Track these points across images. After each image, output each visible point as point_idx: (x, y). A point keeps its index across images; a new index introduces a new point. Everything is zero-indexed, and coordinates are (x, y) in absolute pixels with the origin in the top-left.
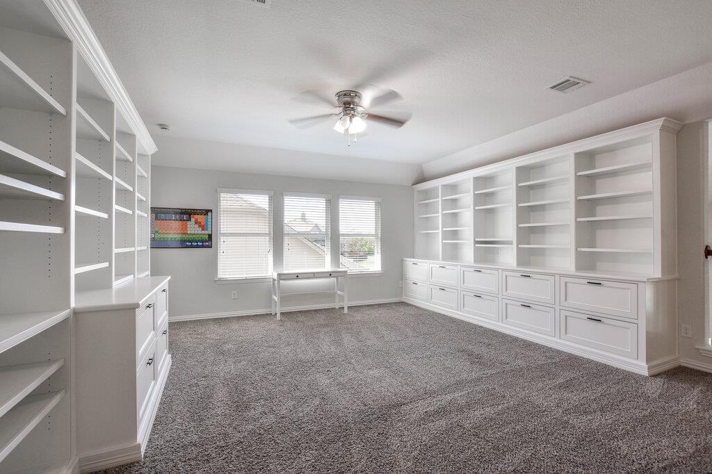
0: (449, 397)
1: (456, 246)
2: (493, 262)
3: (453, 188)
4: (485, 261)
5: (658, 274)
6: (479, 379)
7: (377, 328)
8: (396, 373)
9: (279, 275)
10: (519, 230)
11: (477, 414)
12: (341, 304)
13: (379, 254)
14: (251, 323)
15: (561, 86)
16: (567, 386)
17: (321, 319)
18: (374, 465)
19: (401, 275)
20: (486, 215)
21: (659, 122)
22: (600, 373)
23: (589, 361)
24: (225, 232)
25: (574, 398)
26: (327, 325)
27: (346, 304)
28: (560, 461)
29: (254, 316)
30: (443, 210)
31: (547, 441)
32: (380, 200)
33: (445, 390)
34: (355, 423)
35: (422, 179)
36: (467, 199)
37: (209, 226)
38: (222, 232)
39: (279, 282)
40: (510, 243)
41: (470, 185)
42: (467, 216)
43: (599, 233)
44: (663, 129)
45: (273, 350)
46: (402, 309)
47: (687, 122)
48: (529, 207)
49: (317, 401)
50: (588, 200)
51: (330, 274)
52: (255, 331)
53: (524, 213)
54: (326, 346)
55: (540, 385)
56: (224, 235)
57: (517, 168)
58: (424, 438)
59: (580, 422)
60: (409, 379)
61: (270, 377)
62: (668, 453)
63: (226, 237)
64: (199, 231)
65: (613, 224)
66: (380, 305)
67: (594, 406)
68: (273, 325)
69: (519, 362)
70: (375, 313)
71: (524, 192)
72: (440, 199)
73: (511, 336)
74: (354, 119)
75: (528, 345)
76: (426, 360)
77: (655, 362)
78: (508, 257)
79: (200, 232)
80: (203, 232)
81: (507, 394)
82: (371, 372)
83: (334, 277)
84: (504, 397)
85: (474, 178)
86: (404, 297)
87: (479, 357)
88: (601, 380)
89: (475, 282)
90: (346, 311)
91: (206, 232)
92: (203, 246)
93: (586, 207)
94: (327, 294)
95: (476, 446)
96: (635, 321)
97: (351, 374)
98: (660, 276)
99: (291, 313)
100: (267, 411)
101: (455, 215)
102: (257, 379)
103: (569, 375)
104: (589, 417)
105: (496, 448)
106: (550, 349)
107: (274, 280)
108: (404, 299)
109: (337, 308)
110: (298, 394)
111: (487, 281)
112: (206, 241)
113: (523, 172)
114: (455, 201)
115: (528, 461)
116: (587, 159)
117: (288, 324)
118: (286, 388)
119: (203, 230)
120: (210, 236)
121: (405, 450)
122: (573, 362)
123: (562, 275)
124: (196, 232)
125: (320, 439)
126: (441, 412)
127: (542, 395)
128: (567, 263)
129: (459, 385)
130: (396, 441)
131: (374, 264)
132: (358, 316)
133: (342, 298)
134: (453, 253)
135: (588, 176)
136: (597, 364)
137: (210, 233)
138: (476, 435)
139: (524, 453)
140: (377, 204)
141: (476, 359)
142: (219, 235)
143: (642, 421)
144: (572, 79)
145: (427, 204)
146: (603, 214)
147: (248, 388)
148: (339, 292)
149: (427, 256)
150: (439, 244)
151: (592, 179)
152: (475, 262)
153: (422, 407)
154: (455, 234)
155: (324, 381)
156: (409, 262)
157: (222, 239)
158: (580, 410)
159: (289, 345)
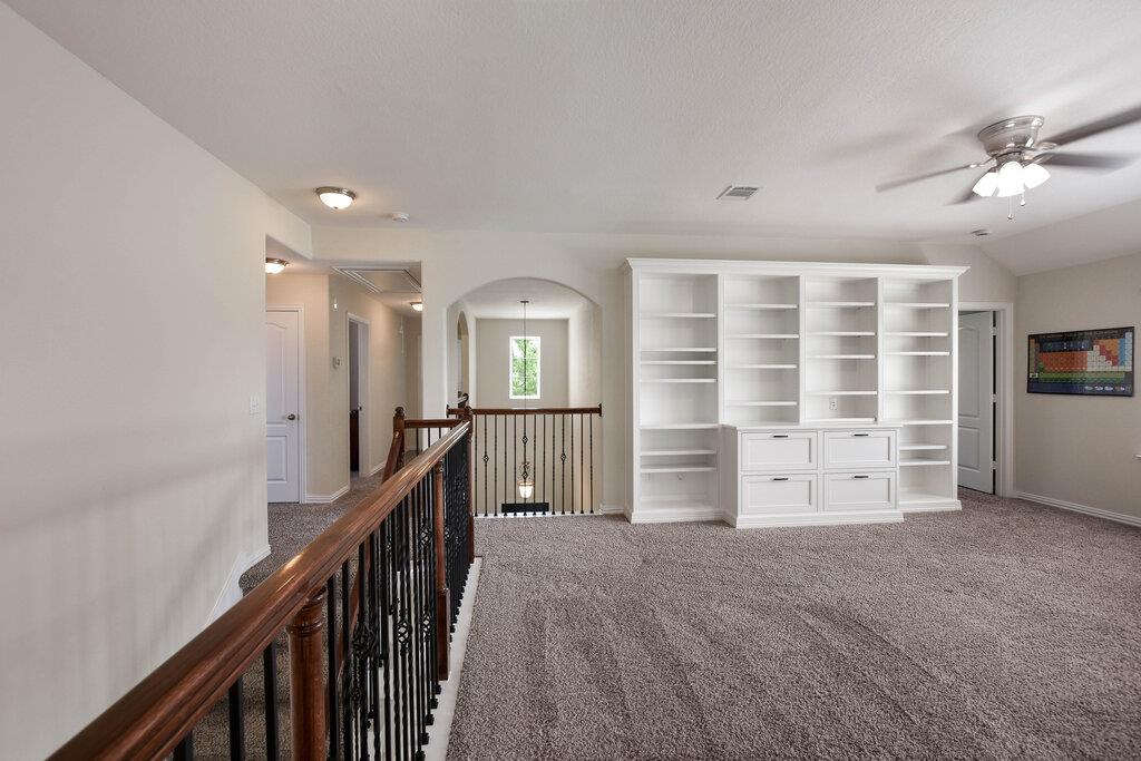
37: (1128, 358)
64: (1109, 366)
79: (1109, 369)
80: (1115, 368)
91: (1121, 368)
92: (1114, 394)
112: (1120, 385)
119: (1114, 364)
120: (1130, 376)
124: (1102, 369)
137: (1129, 369)
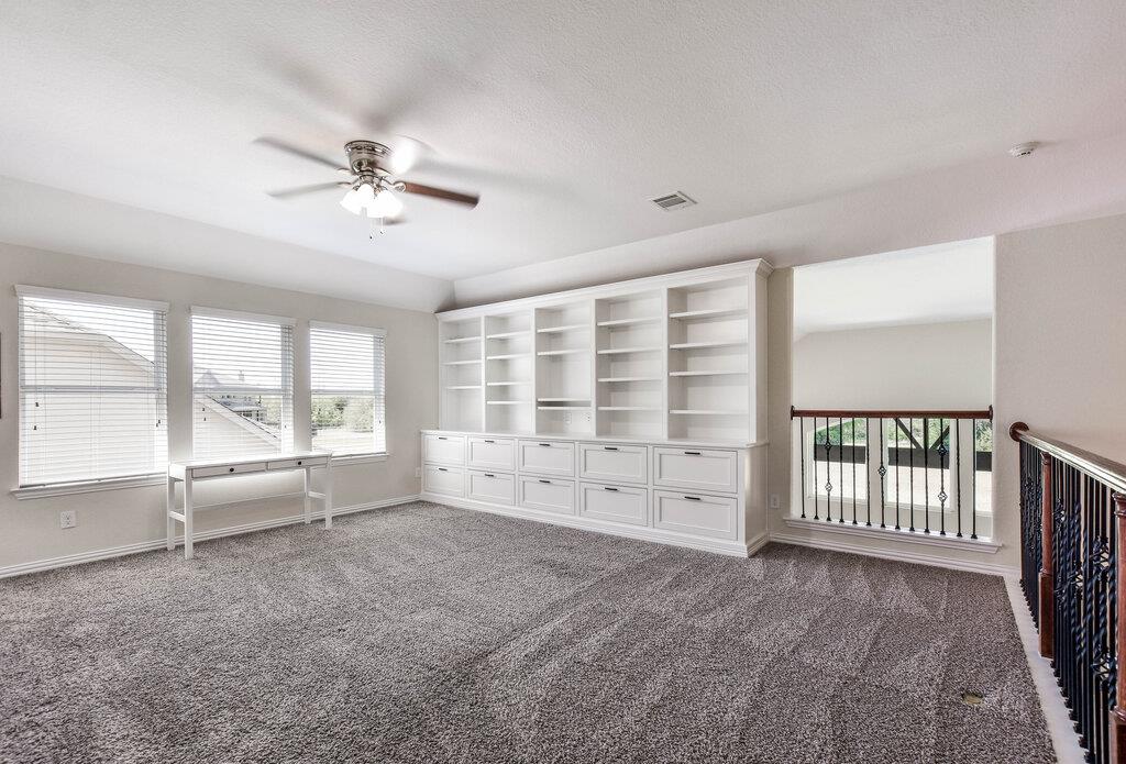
0: (548, 628)
1: (505, 410)
2: (561, 431)
3: (502, 322)
4: (549, 430)
5: (753, 440)
6: (577, 595)
7: (396, 546)
8: (457, 611)
9: (190, 470)
10: (599, 386)
11: (593, 642)
12: (317, 515)
13: (383, 424)
14: (122, 573)
15: (667, 202)
16: (678, 583)
17: (284, 544)
18: (484, 752)
19: (420, 459)
20: (551, 364)
21: (756, 263)
22: (703, 563)
23: (690, 551)
24: (33, 383)
25: (689, 596)
26: (301, 554)
27: (328, 514)
28: (702, 673)
29: (123, 558)
30: (487, 355)
31: (681, 653)
32: (383, 333)
33: (538, 619)
34: (427, 700)
35: (452, 305)
36: (524, 341)
38: (27, 383)
39: (189, 486)
40: (586, 404)
41: (531, 319)
42: (524, 366)
43: (691, 391)
44: (759, 272)
45: (205, 615)
46: (425, 511)
47: (777, 267)
48: (609, 355)
49: (343, 684)
50: (680, 349)
51: (299, 463)
52: (143, 584)
53: (606, 362)
54: (314, 587)
55: (649, 589)
56: (36, 389)
57: (597, 300)
58: (539, 692)
59: (705, 623)
60: (482, 616)
61: (224, 666)
62: (791, 635)
63: (40, 395)
65: (705, 379)
66: (385, 510)
67: (712, 602)
68: (182, 569)
69: (615, 565)
70: (383, 524)
71: (605, 333)
72: (482, 338)
73: (594, 533)
74: (382, 194)
75: (617, 542)
76: (494, 584)
77: (752, 541)
78: (583, 424)
81: (617, 608)
82: (418, 618)
83: (303, 467)
84: (615, 612)
85: (536, 309)
86: (423, 492)
87: (564, 566)
88: (708, 570)
89: (541, 461)
90: (329, 524)
93: (679, 357)
94: (290, 499)
95: (608, 684)
96: (733, 496)
97: (384, 626)
98: (755, 441)
99: (212, 542)
100: (245, 726)
101: (504, 362)
102: (193, 674)
103: (674, 570)
104: (712, 616)
105: (631, 678)
106: (643, 543)
107: (173, 480)
108: (423, 496)
109: (308, 521)
110: (296, 681)
111: (557, 460)
113: (604, 306)
114: (504, 341)
115: (671, 684)
116: (679, 297)
117: (217, 564)
118: (268, 678)
121: (519, 716)
122: (672, 555)
123: (655, 446)
125: (376, 742)
126: (547, 651)
127: (656, 600)
128: (658, 430)
129: (555, 608)
130: (500, 709)
131: (374, 442)
132: (355, 531)
133: (319, 504)
134: (501, 419)
135: (679, 319)
136: (698, 553)
138: (602, 669)
139: (663, 676)
140: (378, 340)
141: (562, 570)
142: (20, 390)
143: (759, 607)
144: (680, 196)
145: (458, 344)
146: (696, 368)
147: (179, 697)
148: (312, 494)
149: (460, 425)
150: (479, 405)
151: (684, 322)
152: (538, 432)
153: (517, 651)
154: (504, 392)
155: (338, 648)
156: (432, 436)
157: (30, 399)
158: (701, 609)
159: (235, 600)
